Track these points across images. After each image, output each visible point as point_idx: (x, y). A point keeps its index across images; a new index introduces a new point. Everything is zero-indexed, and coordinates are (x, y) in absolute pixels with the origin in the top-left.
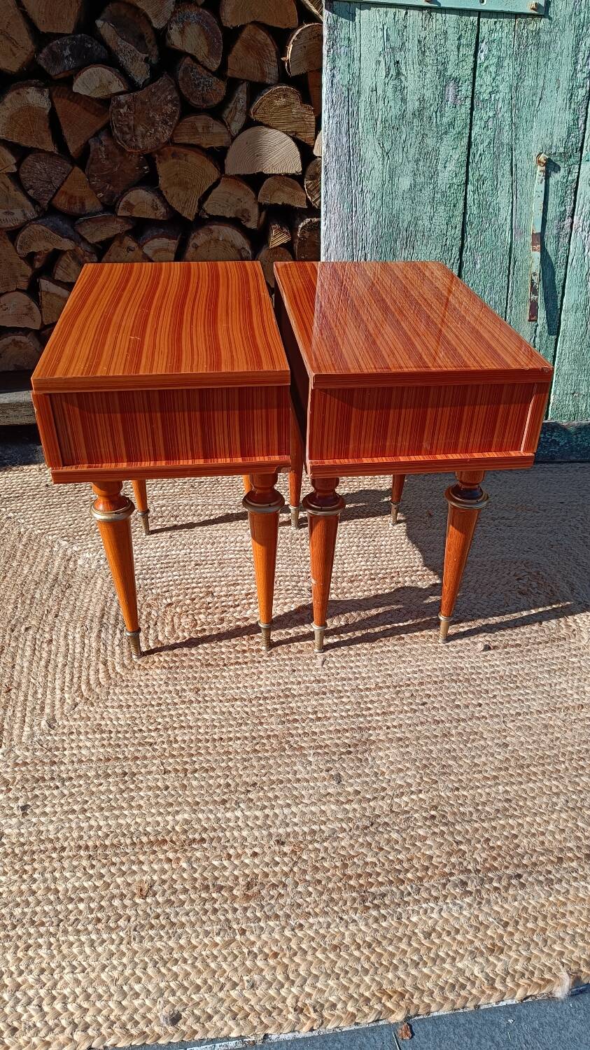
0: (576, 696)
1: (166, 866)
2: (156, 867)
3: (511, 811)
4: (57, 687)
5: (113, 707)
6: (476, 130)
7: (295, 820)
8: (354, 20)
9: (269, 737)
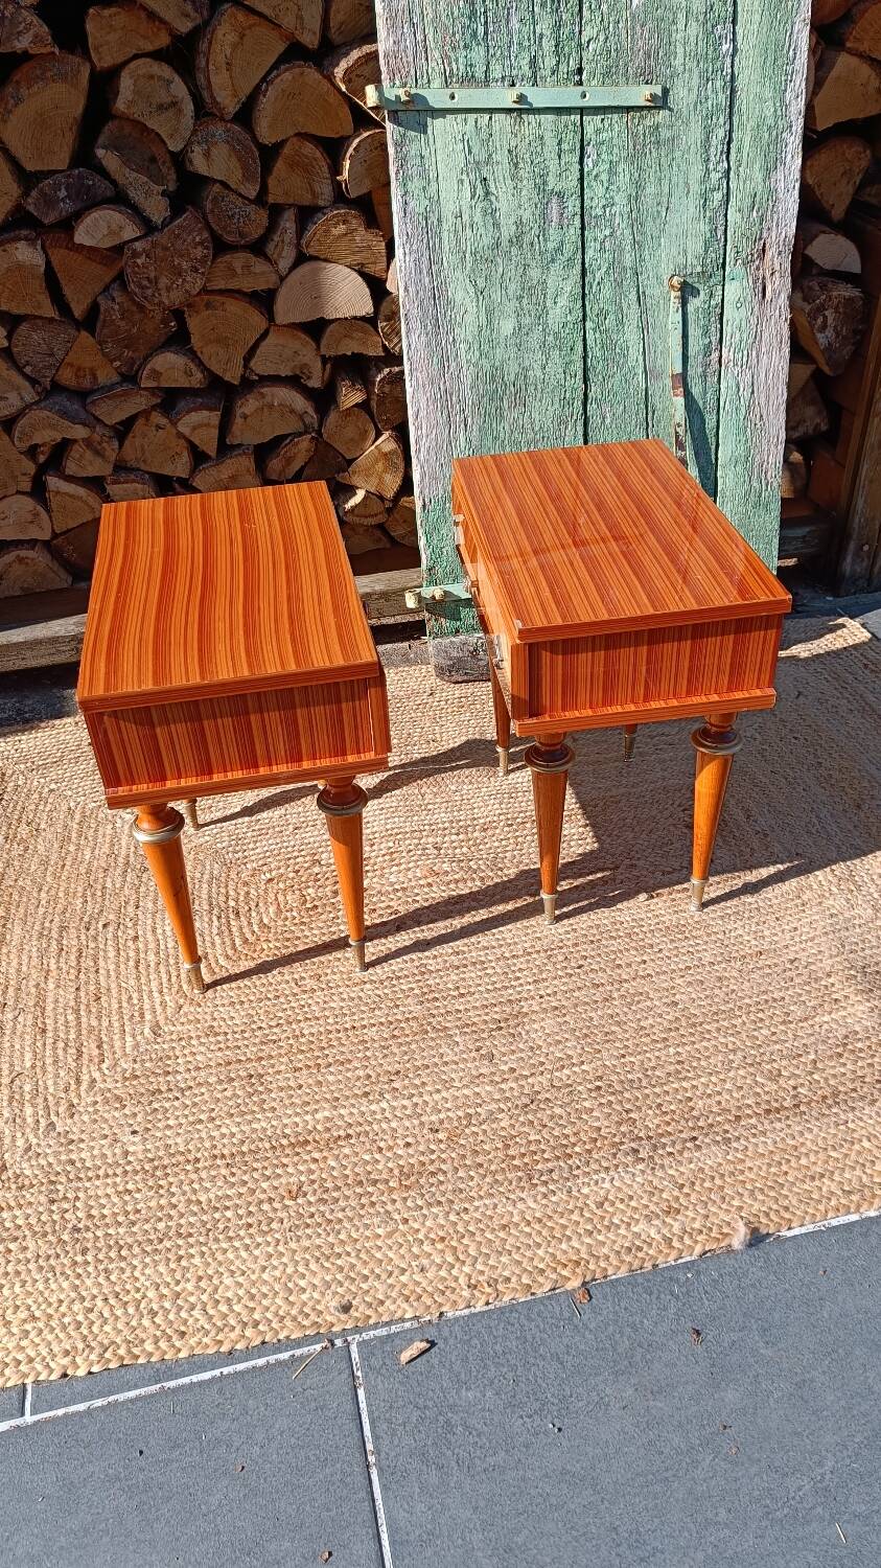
0: (753, 942)
1: (313, 1166)
2: (301, 1168)
3: (684, 1074)
4: (154, 989)
5: (223, 1005)
6: (590, 253)
7: (448, 1105)
8: (425, 132)
9: (408, 1019)
